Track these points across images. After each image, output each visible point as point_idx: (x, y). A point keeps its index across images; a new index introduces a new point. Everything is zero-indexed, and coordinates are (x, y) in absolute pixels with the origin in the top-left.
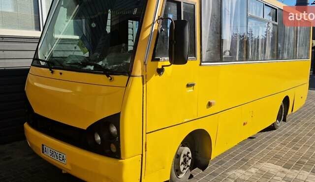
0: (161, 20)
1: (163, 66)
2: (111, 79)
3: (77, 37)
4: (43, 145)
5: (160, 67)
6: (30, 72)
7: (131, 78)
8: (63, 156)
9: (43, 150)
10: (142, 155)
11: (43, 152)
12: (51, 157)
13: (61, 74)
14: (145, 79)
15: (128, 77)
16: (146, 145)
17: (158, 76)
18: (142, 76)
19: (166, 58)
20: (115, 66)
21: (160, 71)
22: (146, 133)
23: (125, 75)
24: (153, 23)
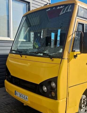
0: (76, 32)
1: (77, 54)
2: (52, 60)
3: (25, 40)
4: (15, 91)
5: (75, 54)
6: (9, 56)
7: (63, 60)
8: (26, 97)
9: (15, 93)
10: (67, 98)
11: (15, 95)
12: (20, 97)
13: (26, 57)
14: (69, 60)
15: (61, 59)
16: (68, 93)
17: (74, 59)
18: (68, 59)
19: (78, 50)
20: (54, 54)
21: (75, 56)
22: (69, 87)
23: (60, 58)
24: (73, 34)
